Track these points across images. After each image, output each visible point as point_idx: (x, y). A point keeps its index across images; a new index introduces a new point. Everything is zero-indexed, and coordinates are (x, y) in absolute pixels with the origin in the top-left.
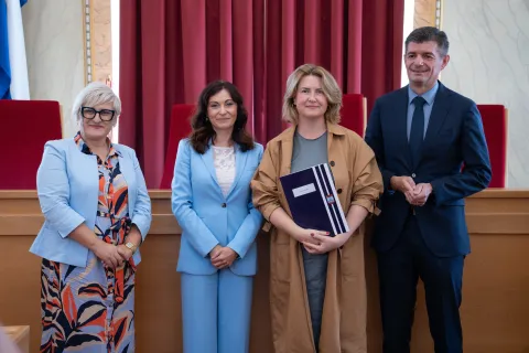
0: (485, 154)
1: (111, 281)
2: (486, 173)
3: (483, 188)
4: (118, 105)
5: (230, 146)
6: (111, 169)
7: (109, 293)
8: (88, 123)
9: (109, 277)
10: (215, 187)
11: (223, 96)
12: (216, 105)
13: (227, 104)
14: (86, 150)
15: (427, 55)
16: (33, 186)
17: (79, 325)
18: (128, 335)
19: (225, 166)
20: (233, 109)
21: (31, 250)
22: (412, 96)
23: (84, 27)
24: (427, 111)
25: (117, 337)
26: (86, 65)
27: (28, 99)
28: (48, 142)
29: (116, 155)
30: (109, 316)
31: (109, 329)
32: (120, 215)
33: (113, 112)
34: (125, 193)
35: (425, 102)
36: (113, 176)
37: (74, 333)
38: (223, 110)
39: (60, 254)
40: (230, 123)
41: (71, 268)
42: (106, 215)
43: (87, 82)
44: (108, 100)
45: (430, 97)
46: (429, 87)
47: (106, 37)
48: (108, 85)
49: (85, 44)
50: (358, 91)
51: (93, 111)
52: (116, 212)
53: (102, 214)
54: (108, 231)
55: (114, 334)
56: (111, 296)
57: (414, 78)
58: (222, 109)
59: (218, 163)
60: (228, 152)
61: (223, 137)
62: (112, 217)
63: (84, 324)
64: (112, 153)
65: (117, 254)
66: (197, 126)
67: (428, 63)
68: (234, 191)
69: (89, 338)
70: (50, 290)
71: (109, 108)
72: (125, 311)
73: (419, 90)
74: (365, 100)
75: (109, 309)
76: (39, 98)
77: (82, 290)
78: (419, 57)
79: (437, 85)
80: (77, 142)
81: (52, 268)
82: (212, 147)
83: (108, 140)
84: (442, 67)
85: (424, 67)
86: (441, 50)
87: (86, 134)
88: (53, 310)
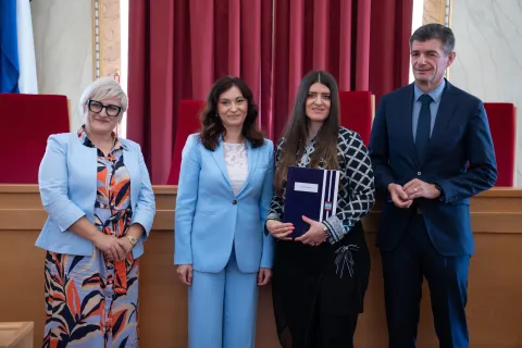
0: (491, 152)
1: (111, 272)
2: (492, 172)
3: (490, 187)
4: (125, 101)
5: (240, 142)
6: (114, 161)
7: (108, 283)
9: (109, 268)
10: (226, 184)
11: (233, 93)
12: (226, 102)
13: (238, 101)
15: (430, 54)
16: (35, 181)
17: (83, 317)
20: (243, 106)
22: (418, 94)
23: (93, 22)
24: (434, 109)
26: (95, 60)
27: (36, 93)
28: (51, 136)
29: (121, 148)
30: (107, 307)
31: (107, 320)
33: (120, 109)
34: (127, 185)
35: (432, 100)
36: (115, 168)
37: (78, 326)
38: (234, 107)
42: (105, 206)
43: (96, 77)
44: (116, 97)
45: (436, 94)
46: (435, 85)
47: (115, 32)
48: (116, 80)
49: (94, 39)
50: (366, 87)
51: (100, 105)
52: (117, 203)
53: (102, 206)
54: (108, 222)
55: (113, 324)
56: (110, 286)
57: (418, 77)
58: (233, 105)
59: (228, 159)
60: (238, 149)
61: (233, 134)
62: (112, 208)
64: (117, 147)
65: (117, 246)
66: (207, 123)
67: (431, 61)
68: (246, 188)
71: (116, 104)
72: (125, 304)
73: (424, 88)
74: (373, 97)
75: (108, 299)
76: (47, 92)
77: (86, 282)
78: (422, 55)
79: (444, 82)
80: (80, 135)
81: (54, 262)
82: (222, 143)
83: (113, 134)
84: (448, 65)
85: (429, 66)
86: (446, 48)
87: (91, 127)
88: (55, 304)
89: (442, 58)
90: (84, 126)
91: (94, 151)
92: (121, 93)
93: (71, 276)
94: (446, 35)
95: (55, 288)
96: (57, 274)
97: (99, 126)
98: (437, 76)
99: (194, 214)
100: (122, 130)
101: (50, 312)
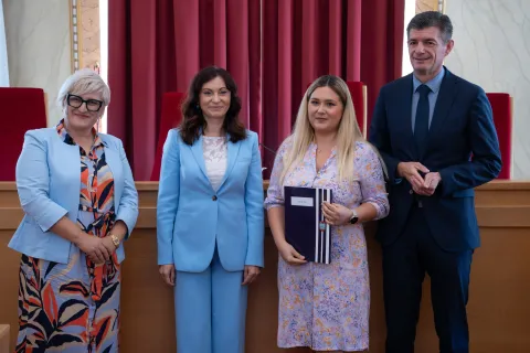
2: (496, 163)
4: (107, 95)
5: (221, 135)
6: (95, 160)
8: (73, 112)
10: (205, 181)
12: (209, 92)
13: (221, 92)
14: (69, 141)
15: (428, 42)
16: (12, 178)
17: (60, 325)
18: (111, 335)
19: (215, 158)
20: (227, 98)
21: (10, 245)
22: (416, 84)
23: (71, 12)
24: (433, 100)
25: (99, 337)
26: (73, 51)
28: (29, 132)
29: (102, 145)
30: (91, 316)
31: (91, 329)
32: (105, 209)
33: (101, 104)
35: (430, 91)
36: (97, 168)
37: (56, 333)
38: (216, 98)
39: (40, 249)
40: (222, 112)
41: (52, 264)
42: (88, 209)
43: (74, 69)
44: (97, 90)
45: (435, 85)
49: (72, 29)
50: (357, 78)
51: (79, 99)
52: (100, 206)
53: (85, 208)
54: (91, 226)
55: (96, 334)
57: (417, 66)
58: (215, 96)
59: (207, 154)
60: (218, 142)
61: (214, 126)
62: (95, 211)
63: (65, 324)
64: (97, 144)
67: (430, 50)
68: (225, 184)
69: (69, 338)
70: (28, 289)
71: (97, 98)
72: (109, 310)
73: (423, 78)
74: (365, 88)
77: (63, 288)
78: (420, 44)
79: (443, 70)
80: (59, 131)
81: (30, 265)
82: (202, 137)
83: (93, 131)
84: (447, 53)
85: (426, 55)
86: (444, 35)
87: (70, 123)
88: (30, 309)
89: (441, 47)
90: (62, 121)
91: (75, 149)
92: (103, 86)
93: (48, 280)
94: (444, 23)
95: (30, 293)
96: (34, 277)
97: (78, 122)
98: (436, 65)
99: (176, 211)
100: (103, 125)
101: (25, 318)
